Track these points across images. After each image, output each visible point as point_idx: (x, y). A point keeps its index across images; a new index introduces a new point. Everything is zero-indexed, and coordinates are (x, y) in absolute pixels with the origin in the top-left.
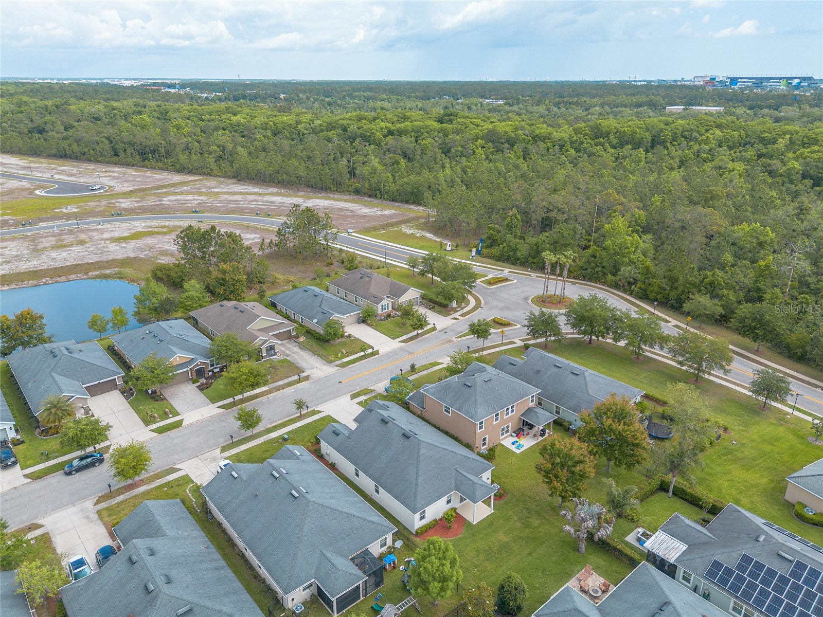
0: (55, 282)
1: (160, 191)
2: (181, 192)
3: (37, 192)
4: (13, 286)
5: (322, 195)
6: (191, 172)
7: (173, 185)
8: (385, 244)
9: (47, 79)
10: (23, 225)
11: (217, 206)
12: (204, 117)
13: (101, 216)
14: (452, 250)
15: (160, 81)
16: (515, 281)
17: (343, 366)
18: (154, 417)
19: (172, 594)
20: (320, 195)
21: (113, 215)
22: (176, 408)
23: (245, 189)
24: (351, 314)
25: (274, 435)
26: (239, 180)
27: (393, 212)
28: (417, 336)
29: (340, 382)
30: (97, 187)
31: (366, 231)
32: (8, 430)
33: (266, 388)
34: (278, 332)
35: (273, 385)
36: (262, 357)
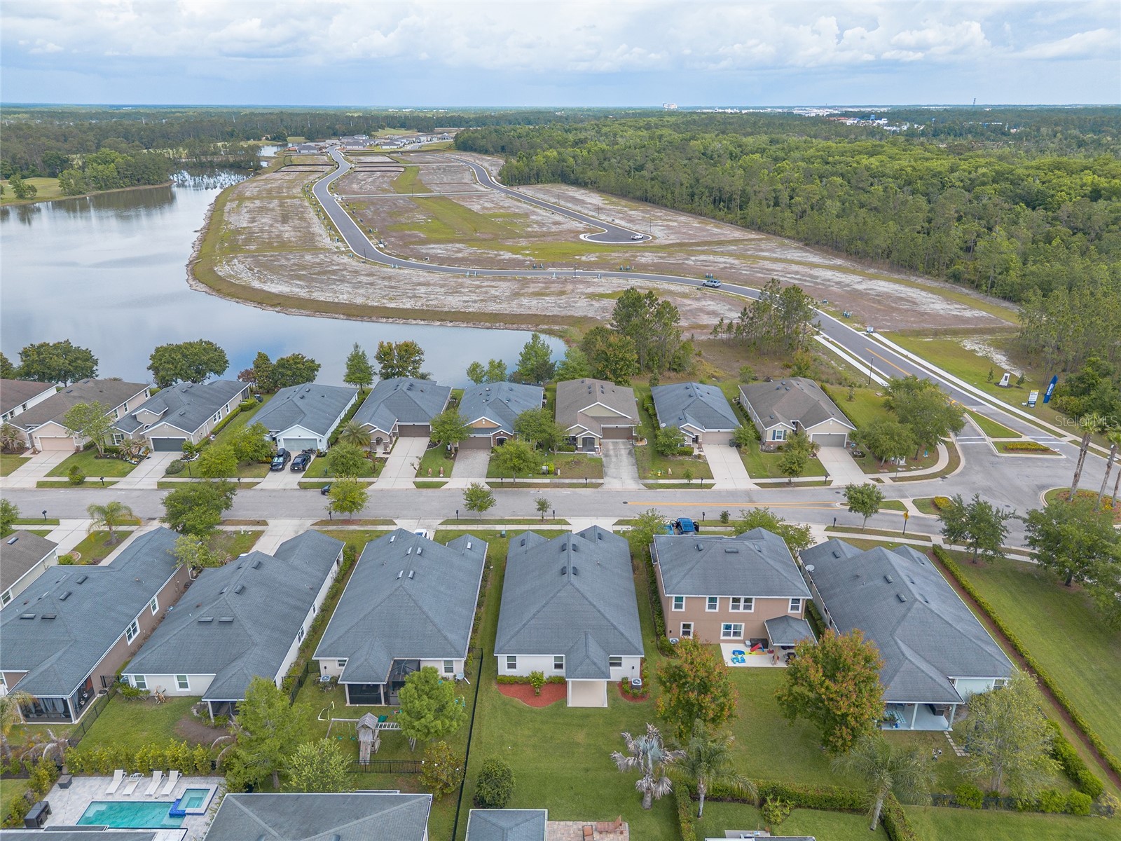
0: (506, 329)
1: (699, 248)
2: (722, 252)
3: (582, 237)
4: (471, 325)
5: (903, 276)
6: (759, 229)
7: (720, 243)
8: (906, 357)
9: (727, 108)
10: (534, 267)
11: (741, 273)
12: (830, 159)
13: (610, 268)
14: (1009, 386)
15: (856, 110)
16: (1064, 457)
17: (650, 487)
18: (427, 472)
19: (229, 602)
20: (896, 277)
21: (621, 269)
22: (454, 470)
23: (802, 257)
24: (721, 430)
25: (498, 527)
26: (806, 245)
27: (984, 314)
28: (789, 484)
29: (625, 503)
30: (639, 237)
31: (899, 335)
32: (318, 441)
33: (547, 481)
34: (614, 426)
35: (557, 481)
36: (577, 449)
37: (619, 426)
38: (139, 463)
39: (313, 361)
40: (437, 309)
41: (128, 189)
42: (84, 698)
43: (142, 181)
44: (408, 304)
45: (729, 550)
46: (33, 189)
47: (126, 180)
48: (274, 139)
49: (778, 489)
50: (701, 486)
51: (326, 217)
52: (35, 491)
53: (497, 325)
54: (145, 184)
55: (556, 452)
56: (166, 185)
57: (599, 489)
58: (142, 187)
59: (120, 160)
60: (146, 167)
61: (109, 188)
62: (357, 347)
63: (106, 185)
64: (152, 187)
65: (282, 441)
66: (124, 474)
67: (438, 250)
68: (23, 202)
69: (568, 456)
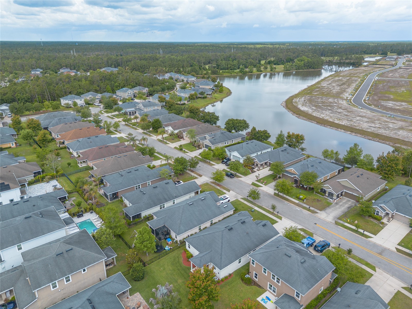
17: (337, 224)
22: (270, 184)
29: (315, 224)
32: (241, 159)
33: (297, 202)
34: (351, 193)
35: (301, 203)
36: (325, 195)
37: (353, 194)
38: (198, 149)
39: (269, 134)
40: (355, 127)
41: (305, 70)
42: (114, 197)
43: (311, 68)
44: (344, 123)
45: (287, 254)
46: (275, 68)
47: (306, 67)
48: (382, 54)
49: (407, 257)
50: (363, 235)
51: (360, 86)
52: (173, 149)
53: (375, 139)
54: (312, 69)
55: (314, 193)
56: (319, 69)
57: (313, 214)
58: (310, 70)
59: (306, 60)
60: (314, 63)
61: (299, 69)
62: (281, 132)
63: (299, 68)
64: (314, 70)
65: (232, 155)
66: (191, 151)
67: (390, 104)
68: (271, 72)
69: (319, 197)
